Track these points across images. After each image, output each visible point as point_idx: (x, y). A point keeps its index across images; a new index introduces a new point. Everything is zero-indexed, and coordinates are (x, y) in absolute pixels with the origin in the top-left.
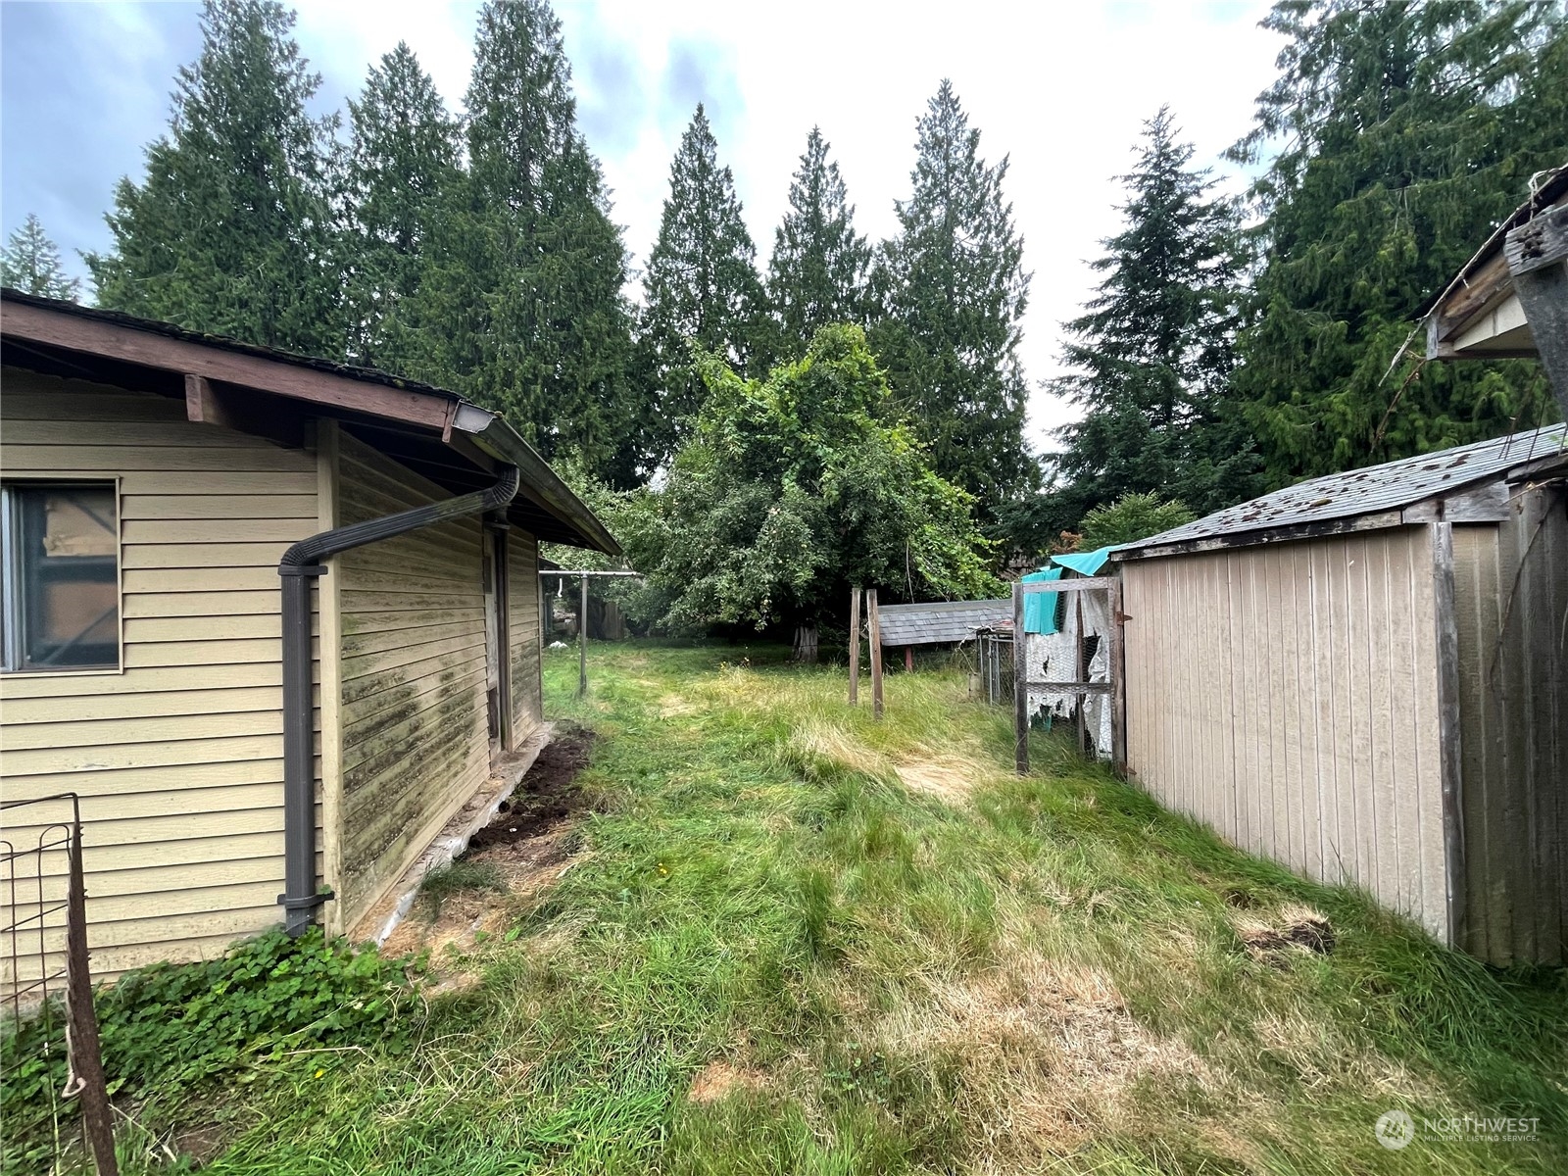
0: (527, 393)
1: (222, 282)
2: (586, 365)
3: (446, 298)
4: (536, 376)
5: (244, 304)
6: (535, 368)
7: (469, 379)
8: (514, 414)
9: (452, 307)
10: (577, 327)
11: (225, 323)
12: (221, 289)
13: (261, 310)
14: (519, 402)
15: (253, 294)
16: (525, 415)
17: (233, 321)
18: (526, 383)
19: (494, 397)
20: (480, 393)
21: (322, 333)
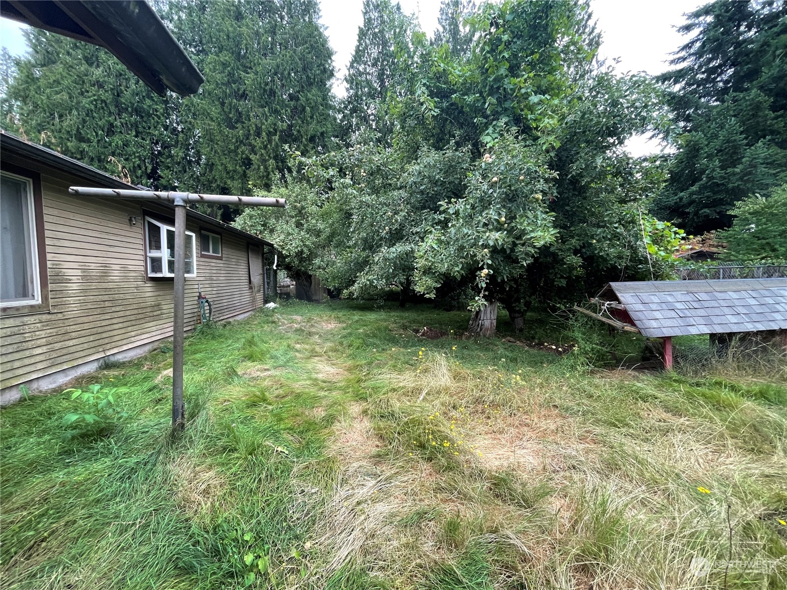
0: (270, 141)
1: (87, 71)
2: (308, 124)
3: (218, 76)
4: (276, 130)
5: (101, 86)
6: (275, 125)
7: (235, 132)
8: (262, 155)
9: (223, 84)
10: (302, 99)
11: (89, 97)
12: (86, 75)
13: (112, 89)
14: (265, 147)
15: (106, 79)
16: (269, 156)
17: (94, 95)
18: (269, 134)
19: (250, 144)
20: (241, 142)
21: (149, 106)
